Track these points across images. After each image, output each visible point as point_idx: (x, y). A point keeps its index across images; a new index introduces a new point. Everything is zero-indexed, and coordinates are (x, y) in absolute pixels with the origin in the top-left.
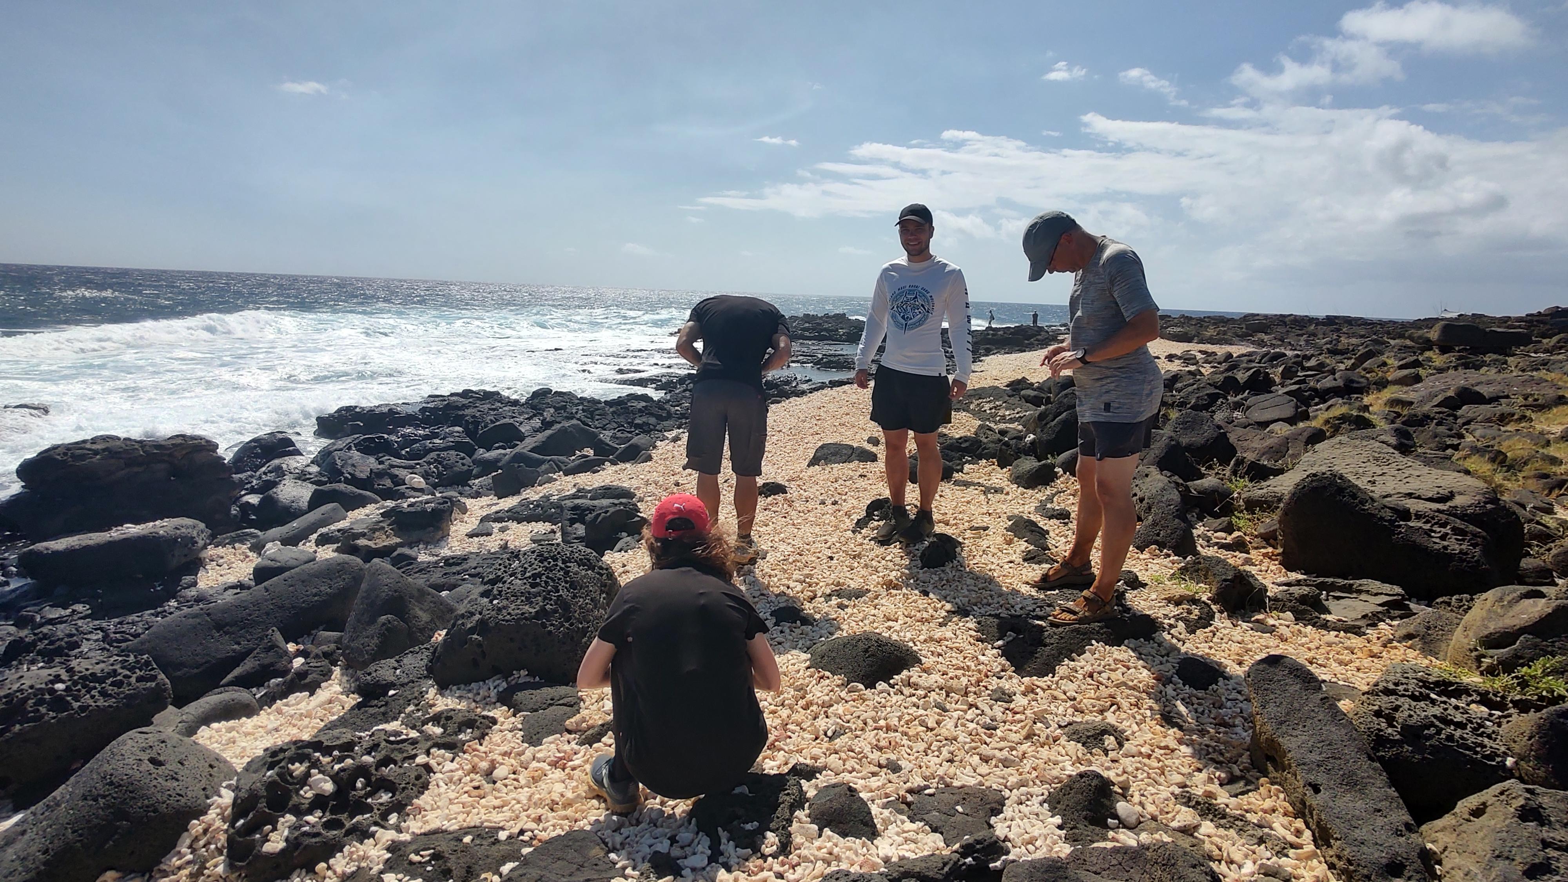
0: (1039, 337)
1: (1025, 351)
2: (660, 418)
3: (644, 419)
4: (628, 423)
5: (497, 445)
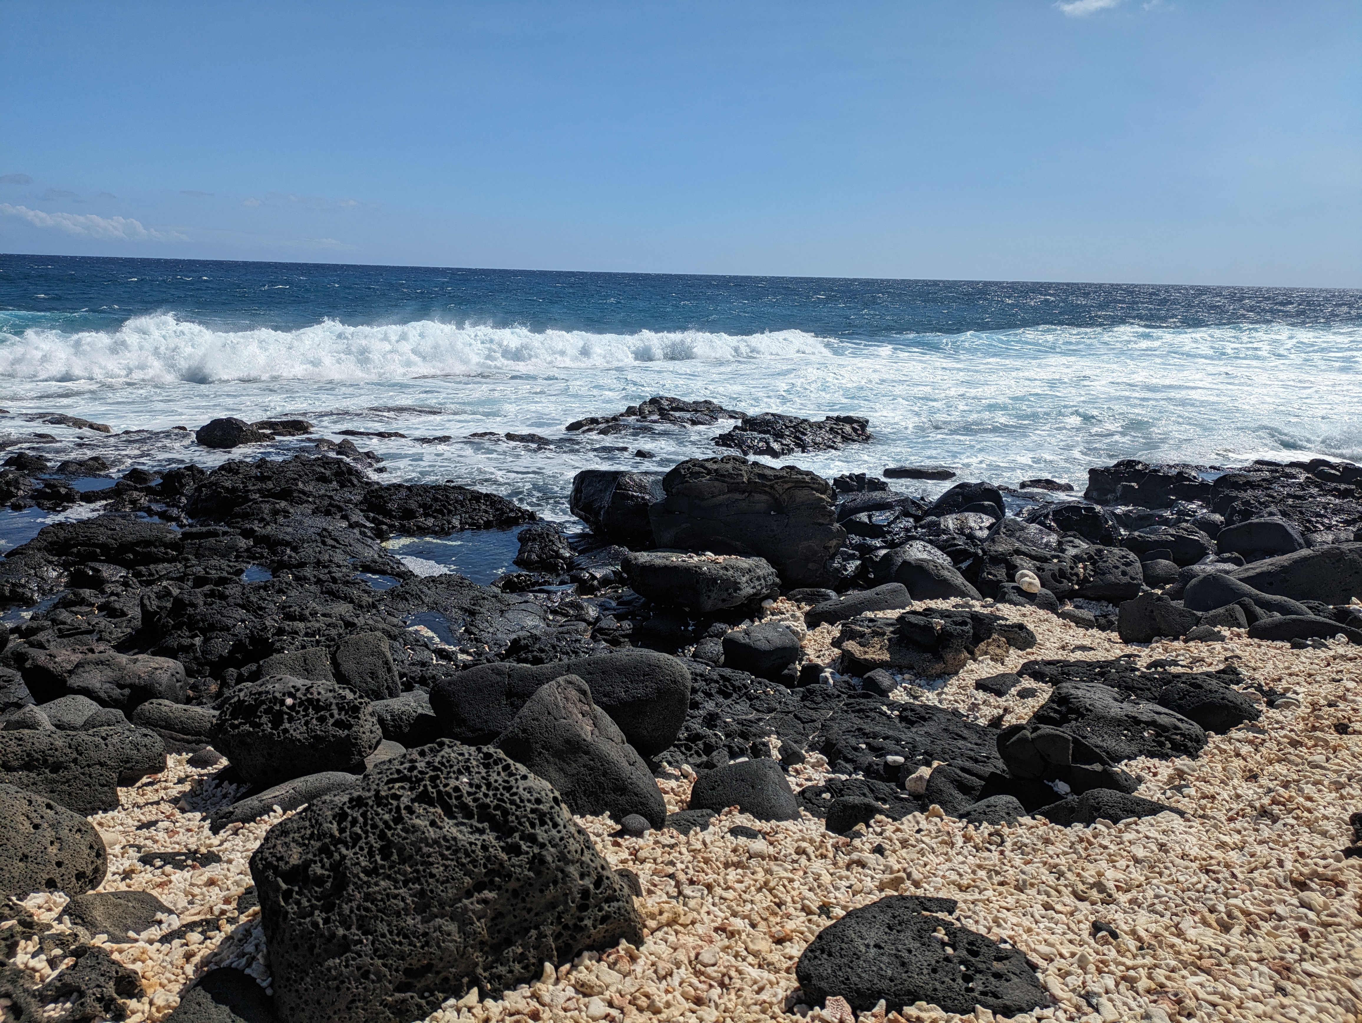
5: (1228, 555)
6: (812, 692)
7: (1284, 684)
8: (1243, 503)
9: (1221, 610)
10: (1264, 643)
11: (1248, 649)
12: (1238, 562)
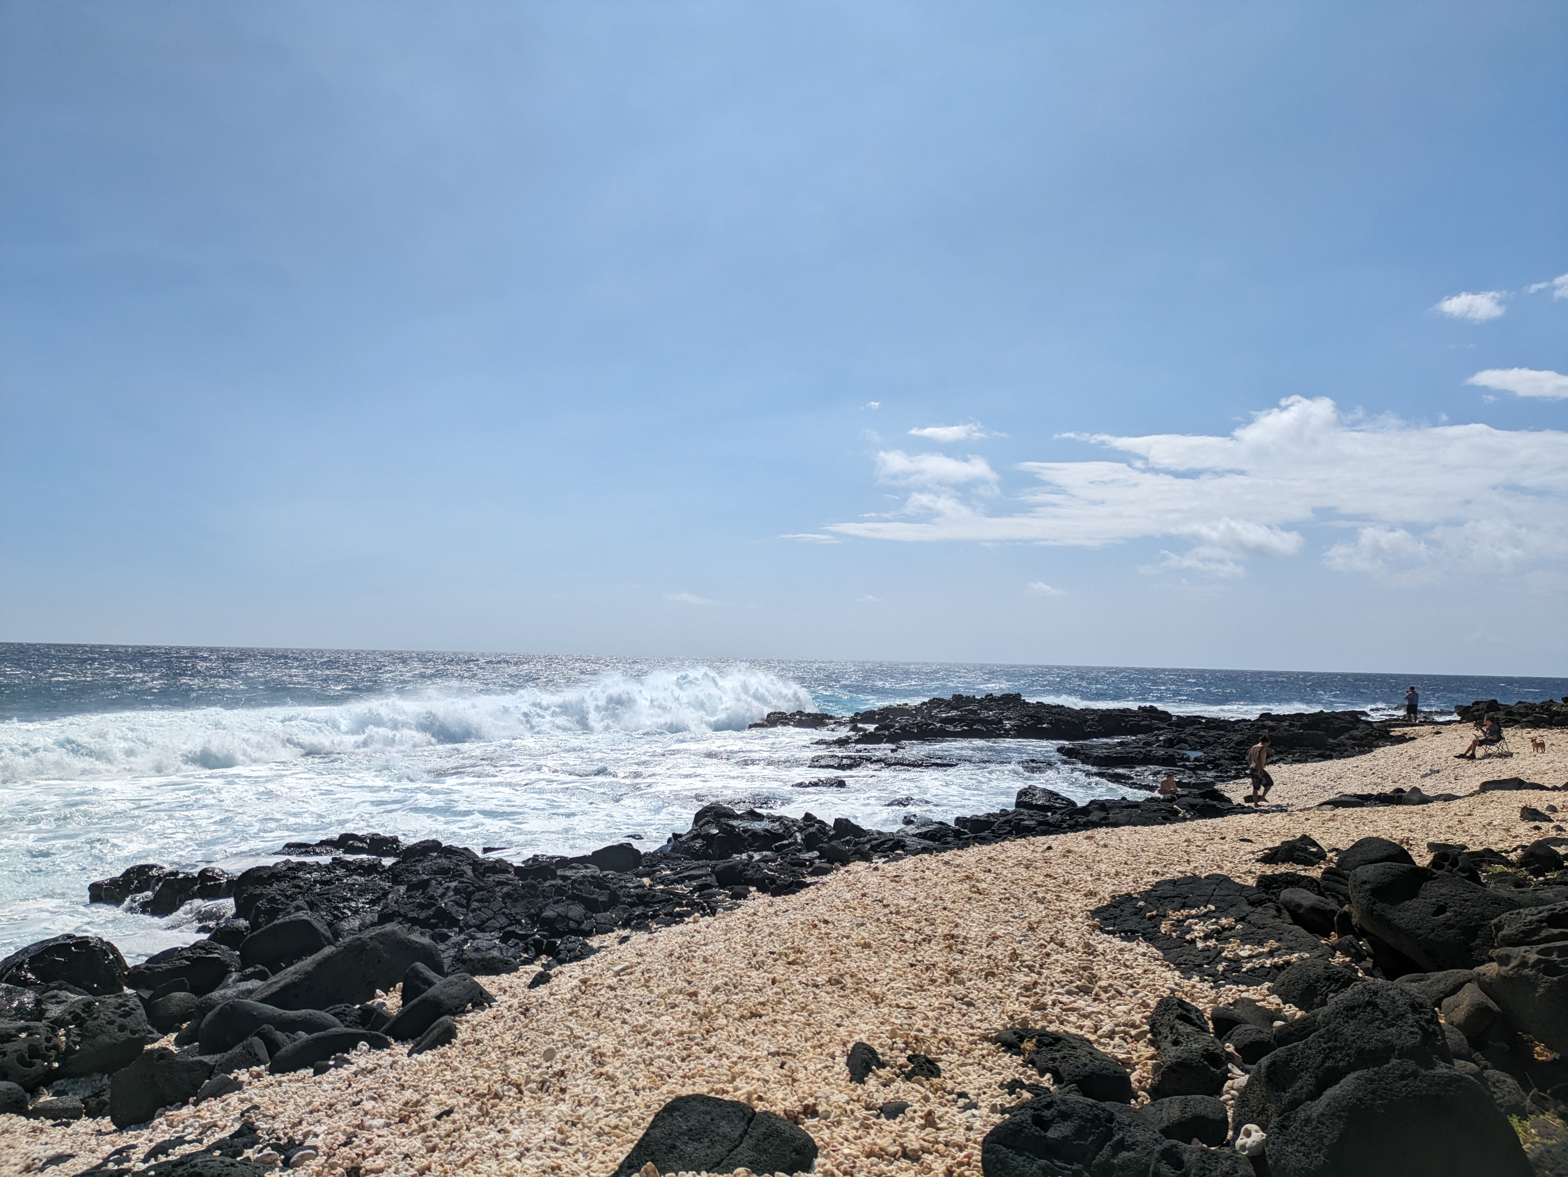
0: (1355, 733)
1: (1330, 757)
3: (560, 909)
5: (251, 970)
7: (305, 1127)
8: (269, 901)
9: (237, 1049)
10: (285, 1078)
11: (268, 1091)
12: (262, 976)
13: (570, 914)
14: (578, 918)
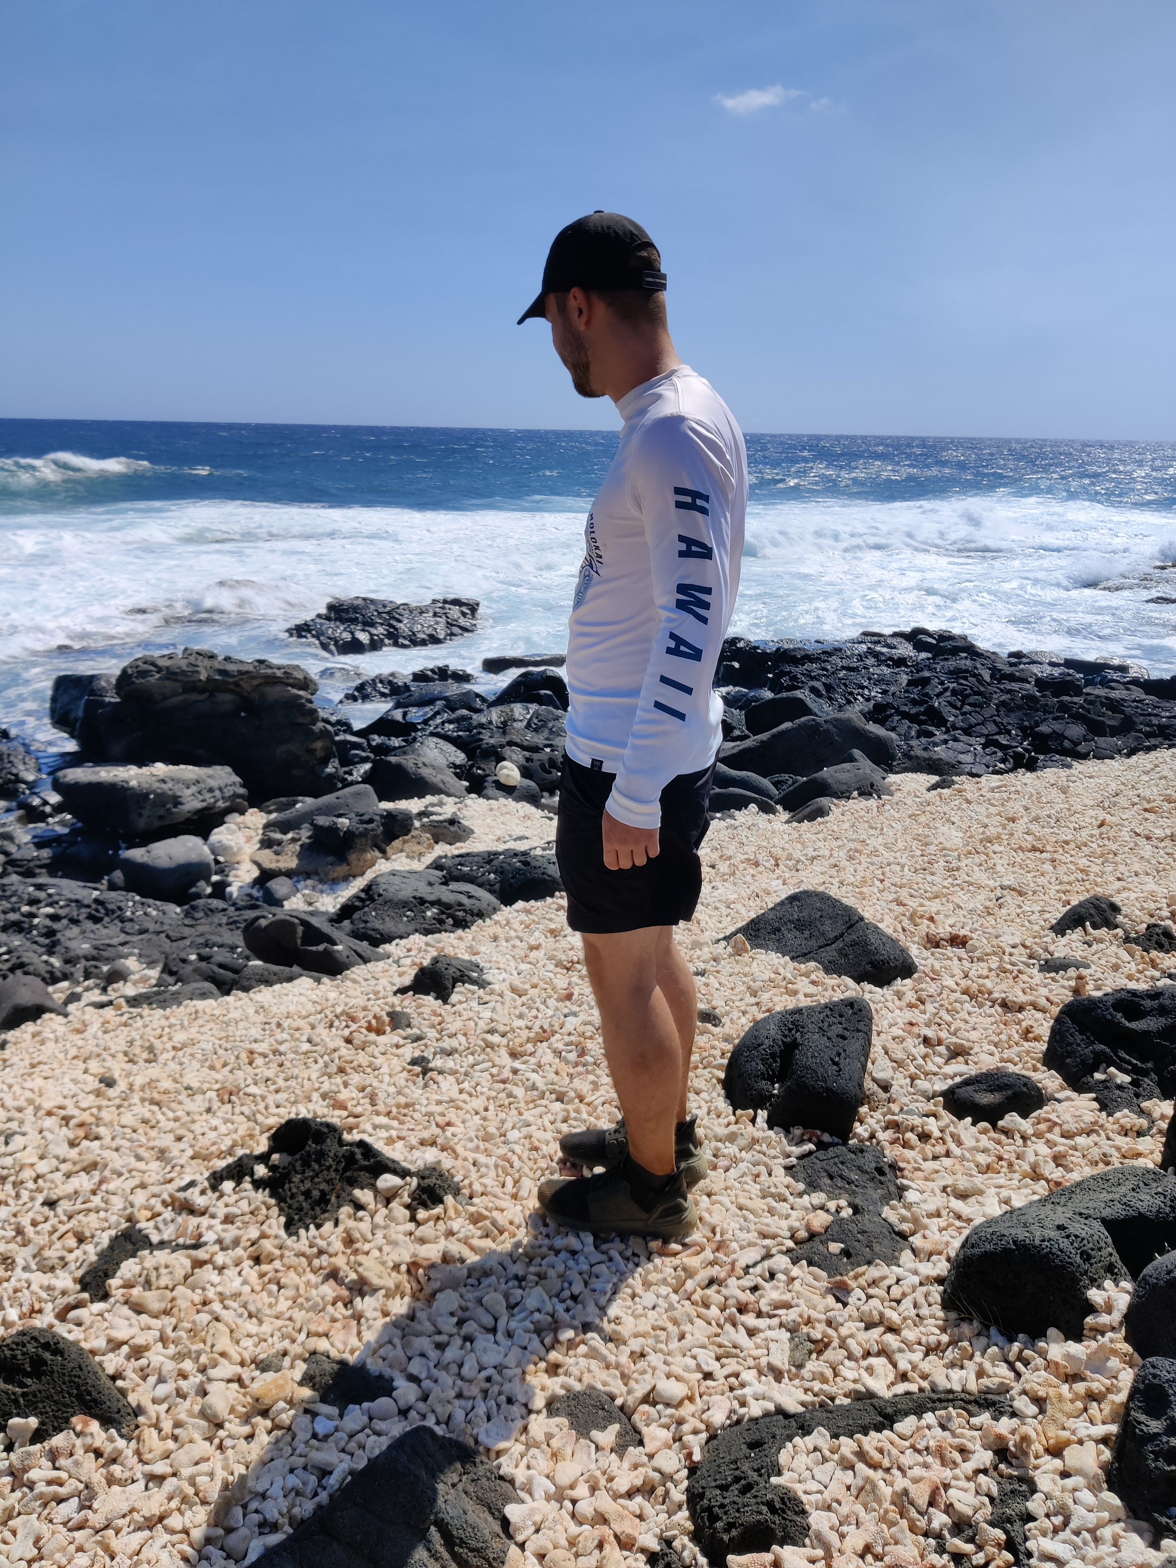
2: (1096, 729)
3: (1057, 726)
4: (1022, 729)
6: (194, 908)
8: (791, 679)
13: (1068, 733)
14: (1075, 738)
